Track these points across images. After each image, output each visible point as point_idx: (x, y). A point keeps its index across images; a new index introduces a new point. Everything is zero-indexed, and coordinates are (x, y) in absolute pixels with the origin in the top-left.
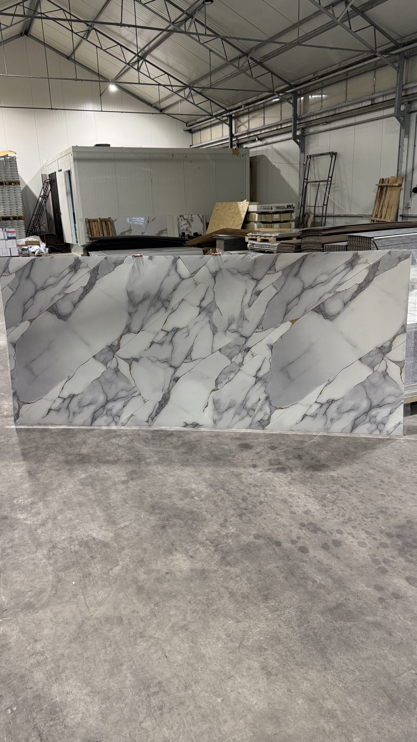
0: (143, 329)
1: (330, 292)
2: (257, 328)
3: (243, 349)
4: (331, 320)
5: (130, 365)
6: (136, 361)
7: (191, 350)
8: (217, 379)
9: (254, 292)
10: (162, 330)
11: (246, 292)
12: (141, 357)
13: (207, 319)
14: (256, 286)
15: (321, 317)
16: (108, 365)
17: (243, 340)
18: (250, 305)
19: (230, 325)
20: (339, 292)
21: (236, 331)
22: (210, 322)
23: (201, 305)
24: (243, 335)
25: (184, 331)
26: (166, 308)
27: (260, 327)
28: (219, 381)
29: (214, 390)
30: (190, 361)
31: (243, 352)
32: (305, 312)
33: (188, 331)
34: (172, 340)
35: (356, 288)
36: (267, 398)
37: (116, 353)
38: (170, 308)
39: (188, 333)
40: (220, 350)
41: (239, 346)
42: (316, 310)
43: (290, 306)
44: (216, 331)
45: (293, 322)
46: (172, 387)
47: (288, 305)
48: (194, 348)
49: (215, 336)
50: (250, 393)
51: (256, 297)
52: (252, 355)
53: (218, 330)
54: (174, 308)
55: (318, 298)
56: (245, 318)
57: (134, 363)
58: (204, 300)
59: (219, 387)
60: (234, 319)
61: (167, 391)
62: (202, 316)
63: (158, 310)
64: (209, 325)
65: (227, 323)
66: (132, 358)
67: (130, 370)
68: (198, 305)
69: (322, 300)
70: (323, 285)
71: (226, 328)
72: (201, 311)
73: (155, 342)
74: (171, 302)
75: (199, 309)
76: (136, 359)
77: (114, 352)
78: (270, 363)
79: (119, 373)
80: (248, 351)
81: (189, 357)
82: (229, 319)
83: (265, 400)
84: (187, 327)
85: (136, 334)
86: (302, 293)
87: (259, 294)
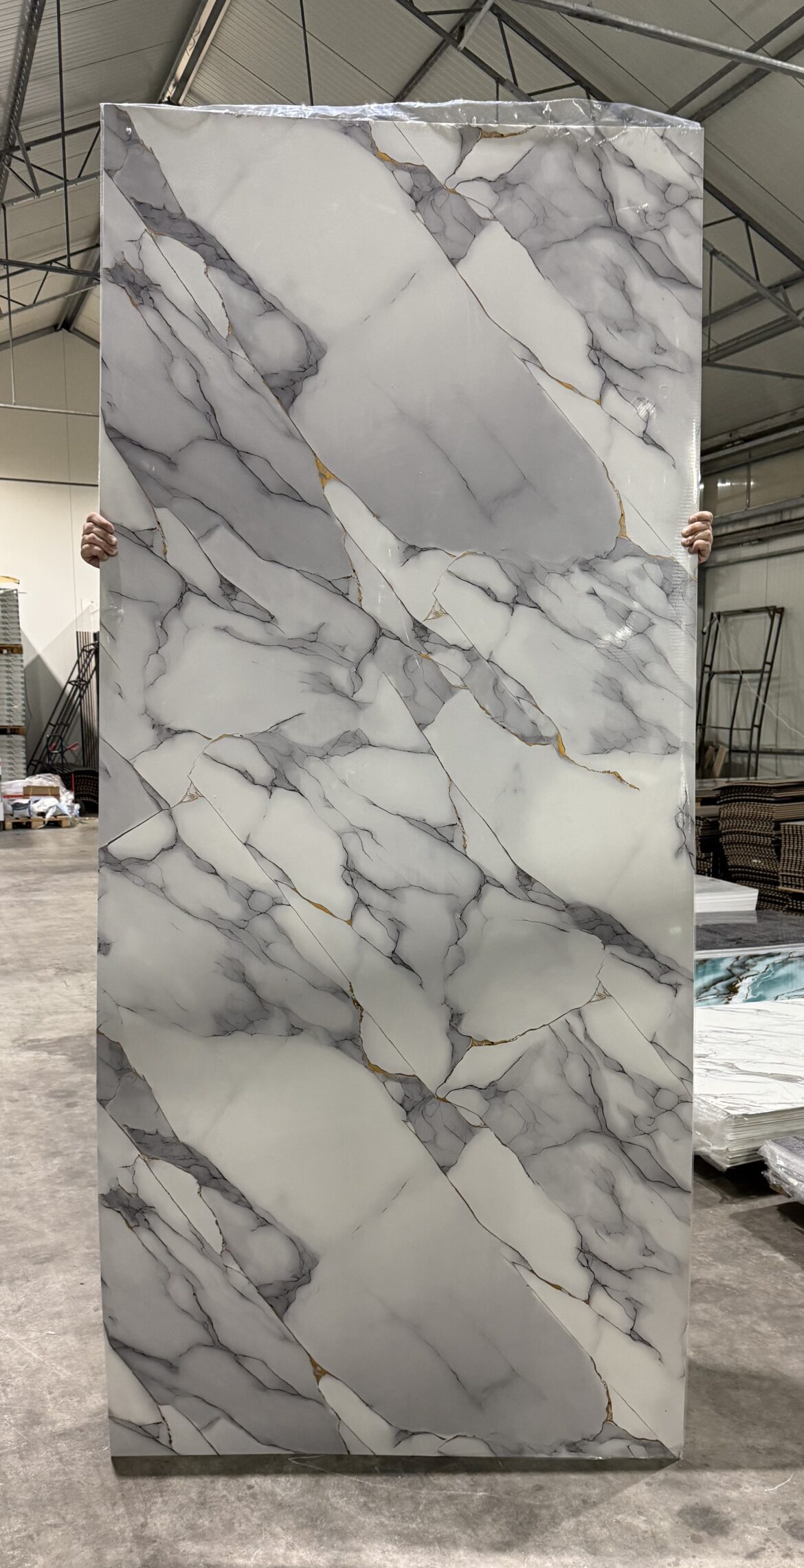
0: (347, 989)
1: (230, 355)
2: (345, 596)
3: (416, 645)
4: (323, 352)
5: (473, 1042)
6: (460, 1021)
7: (421, 825)
8: (523, 738)
9: (223, 602)
10: (350, 922)
11: (225, 630)
12: (446, 1002)
13: (314, 765)
14: (205, 595)
15: (309, 385)
16: (475, 1121)
17: (386, 645)
18: (269, 618)
19: (333, 689)
20: (231, 326)
21: (357, 673)
22: (325, 756)
23: (268, 783)
24: (368, 644)
25: (353, 846)
26: (276, 903)
27: (342, 585)
28: (527, 732)
29: (561, 753)
30: (458, 830)
31: (427, 645)
32: (292, 435)
33: (356, 831)
34: (385, 890)
35: (218, 275)
36: (587, 567)
37: (432, 1089)
38: (275, 891)
39: (362, 834)
40: (421, 726)
41: (408, 658)
42: (286, 400)
43: (271, 483)
44: (355, 735)
45: (324, 476)
46: (551, 895)
47: (268, 492)
48: (415, 813)
49: (374, 739)
50: (569, 626)
51: (240, 596)
52: (437, 615)
53: (353, 729)
54: (277, 875)
55: (250, 396)
56: (313, 638)
57: (466, 1027)
58: (250, 771)
59: (548, 732)
60: (314, 674)
61: (565, 915)
62: (305, 784)
63: (282, 932)
64: (335, 760)
65: (329, 699)
66: (447, 1034)
67: (493, 1043)
68: (265, 793)
69: (257, 381)
70: (206, 374)
71: (346, 700)
72: (287, 785)
73: (393, 950)
74: (255, 886)
75: (278, 792)
76: (451, 1021)
77: (427, 1096)
78: (467, 557)
79: (502, 1086)
80: (425, 629)
81: (447, 833)
82: (314, 690)
83: (595, 573)
84: (340, 835)
85: (364, 1014)
86: (229, 445)
87: (232, 586)
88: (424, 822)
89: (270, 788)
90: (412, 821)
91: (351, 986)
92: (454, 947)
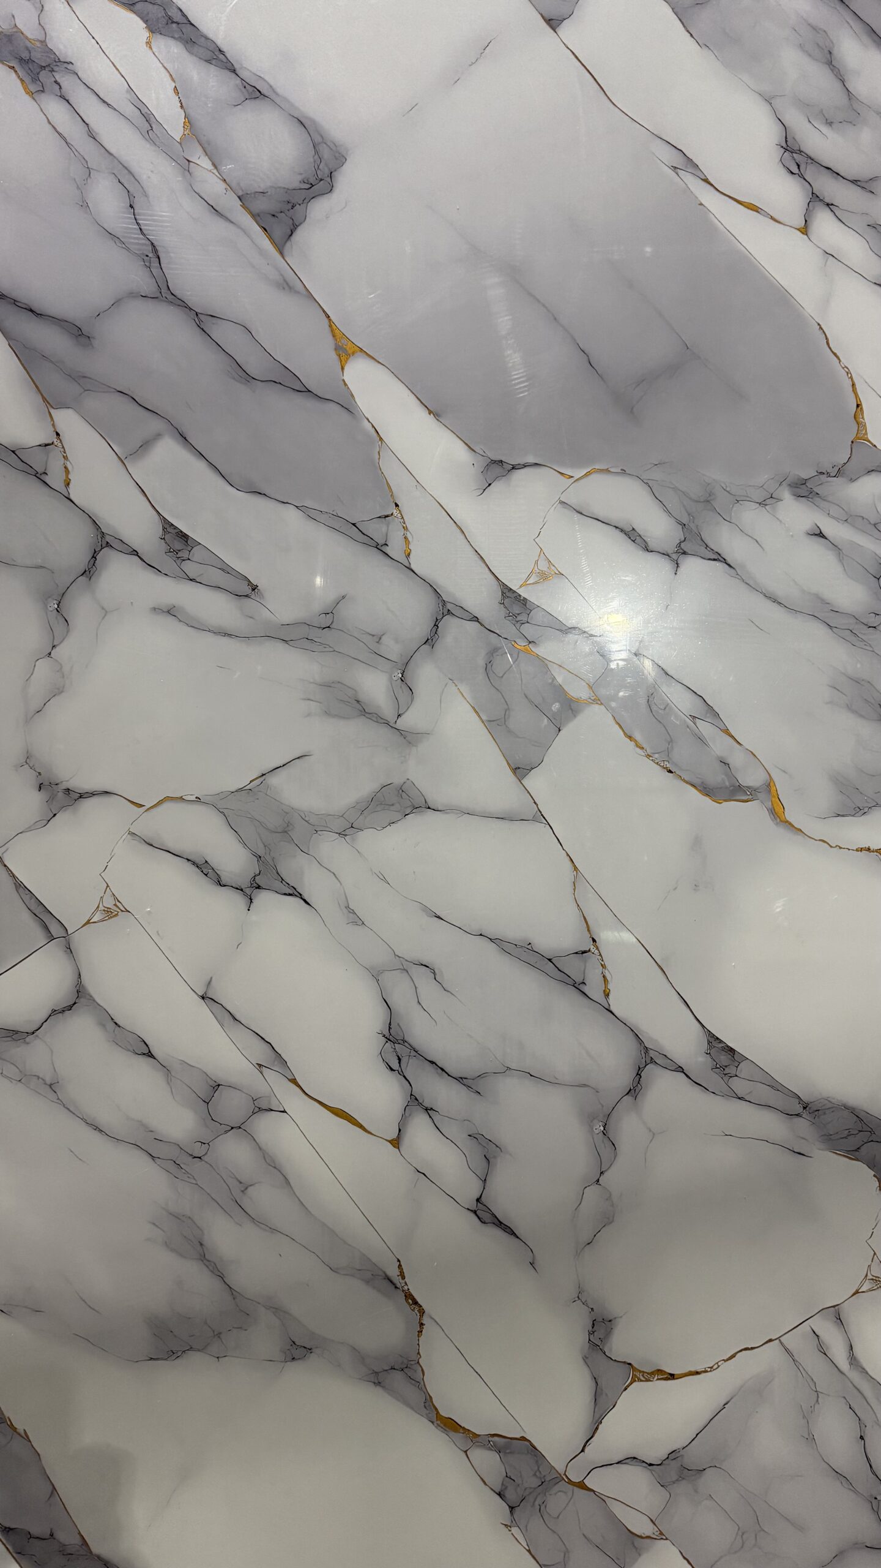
0: (393, 1273)
1: (186, 166)
2: (380, 548)
3: (508, 629)
4: (340, 158)
6: (609, 1333)
7: (523, 953)
8: (706, 790)
9: (169, 564)
10: (396, 1143)
11: (171, 612)
12: (580, 1296)
13: (329, 847)
14: (135, 553)
15: (318, 208)
17: (454, 630)
18: (248, 590)
19: (362, 710)
20: (189, 122)
21: (404, 681)
22: (348, 830)
23: (244, 883)
24: (423, 629)
25: (401, 996)
26: (261, 1107)
27: (376, 531)
28: (716, 777)
29: (777, 814)
30: (593, 961)
31: (526, 629)
32: (289, 286)
33: (406, 966)
34: (460, 1080)
36: (804, 490)
37: (560, 1467)
38: (257, 1083)
39: (418, 972)
40: (520, 771)
41: (493, 652)
42: (279, 232)
43: (254, 364)
44: (401, 790)
45: (345, 351)
46: (775, 1086)
47: (247, 377)
48: (513, 932)
49: (435, 796)
50: (779, 592)
51: (197, 554)
52: (544, 577)
53: (397, 780)
54: (259, 1052)
55: (219, 227)
56: (325, 621)
57: (621, 1345)
58: (214, 862)
59: (751, 778)
60: (327, 685)
61: (803, 1125)
62: (313, 882)
63: (271, 1163)
64: (368, 839)
65: (354, 729)
66: (585, 1359)
67: (672, 1377)
68: (239, 900)
69: (231, 204)
70: (146, 195)
71: (384, 730)
72: (277, 884)
73: (478, 1196)
74: (220, 1076)
75: (264, 898)
76: (591, 1333)
77: (548, 1478)
78: (594, 476)
79: (693, 1458)
80: (524, 602)
81: (573, 968)
82: (327, 713)
83: (817, 500)
84: (376, 975)
85: (425, 1320)
86: (182, 304)
87: (184, 537)
88: (529, 947)
89: (248, 891)
90: (507, 947)
91: (400, 1266)
92: (595, 1187)
